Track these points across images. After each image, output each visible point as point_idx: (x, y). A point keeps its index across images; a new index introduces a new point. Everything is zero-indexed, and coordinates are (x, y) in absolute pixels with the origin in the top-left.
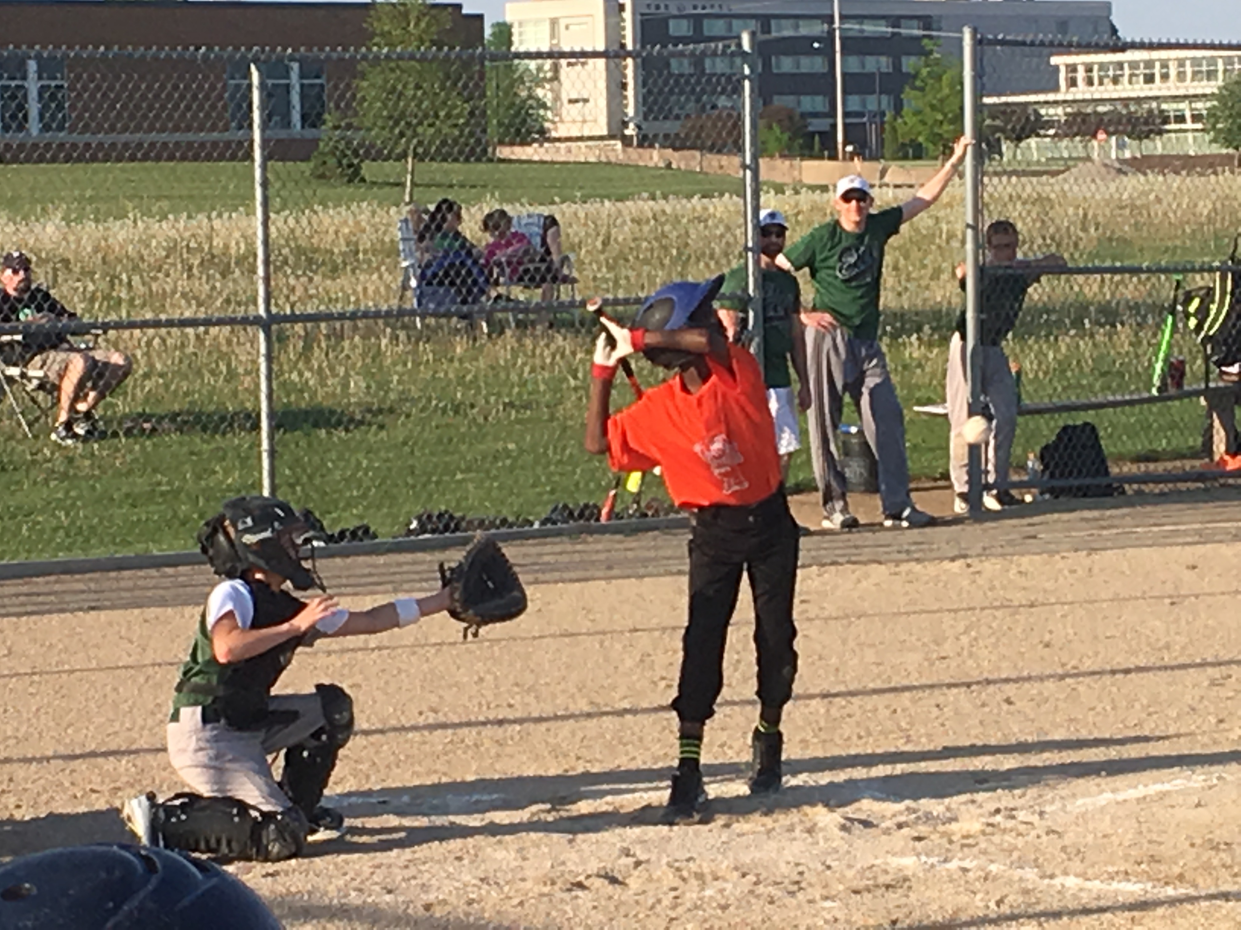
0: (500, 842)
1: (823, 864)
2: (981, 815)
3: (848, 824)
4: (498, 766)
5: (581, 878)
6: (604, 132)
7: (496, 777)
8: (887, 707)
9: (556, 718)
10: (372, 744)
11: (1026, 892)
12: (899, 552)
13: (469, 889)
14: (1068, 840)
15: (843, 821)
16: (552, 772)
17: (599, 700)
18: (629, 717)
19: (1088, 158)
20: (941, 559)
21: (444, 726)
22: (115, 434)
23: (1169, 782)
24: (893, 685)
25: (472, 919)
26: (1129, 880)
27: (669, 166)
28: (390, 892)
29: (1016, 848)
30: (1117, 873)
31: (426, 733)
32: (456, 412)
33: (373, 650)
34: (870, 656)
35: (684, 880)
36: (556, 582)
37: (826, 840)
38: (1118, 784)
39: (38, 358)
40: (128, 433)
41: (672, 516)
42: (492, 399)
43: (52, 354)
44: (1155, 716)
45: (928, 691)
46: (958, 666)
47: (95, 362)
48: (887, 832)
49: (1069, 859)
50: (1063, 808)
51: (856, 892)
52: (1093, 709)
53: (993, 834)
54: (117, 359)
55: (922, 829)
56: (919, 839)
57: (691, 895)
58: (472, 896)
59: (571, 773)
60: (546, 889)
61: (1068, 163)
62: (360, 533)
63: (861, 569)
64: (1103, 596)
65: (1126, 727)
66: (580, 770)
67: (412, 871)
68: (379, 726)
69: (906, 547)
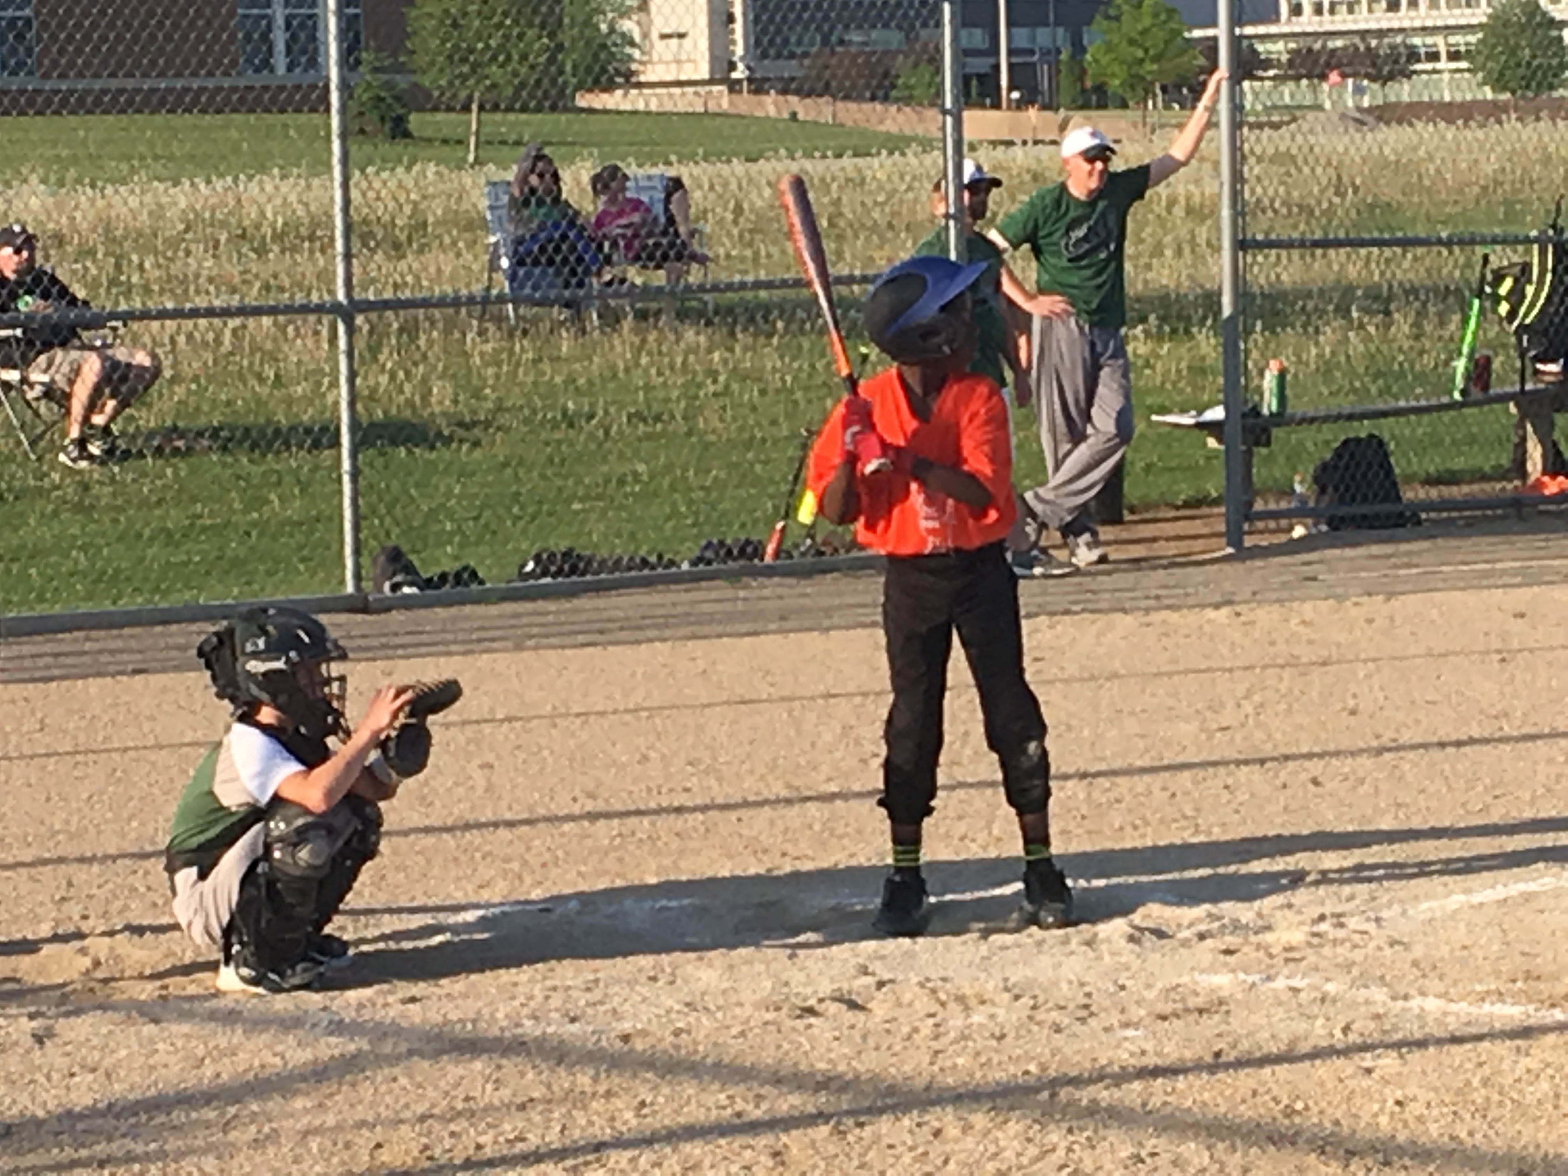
0: (701, 959)
1: (1115, 982)
2: (1302, 923)
3: (1137, 934)
4: (683, 864)
5: (812, 1002)
6: (706, 76)
7: (684, 878)
8: (1164, 789)
9: (746, 804)
10: (520, 838)
11: (1377, 1017)
12: (1147, 598)
13: (673, 1016)
14: (1418, 952)
15: (1130, 931)
16: (752, 871)
17: (797, 783)
18: (839, 803)
19: (1319, 108)
20: (1203, 606)
21: (608, 815)
22: (141, 455)
23: (1534, 880)
24: (1166, 762)
25: (683, 1052)
26: (1504, 1002)
27: (794, 116)
28: (573, 1020)
29: (1354, 963)
30: (1488, 992)
31: (586, 824)
32: (571, 425)
33: (502, 721)
34: (1131, 726)
35: (943, 1004)
36: (719, 636)
37: (1113, 954)
38: (1469, 884)
39: (42, 359)
40: (159, 451)
41: (854, 554)
42: (612, 410)
43: (59, 354)
44: (1503, 800)
45: (1211, 770)
46: (1245, 738)
47: (115, 365)
48: (1185, 943)
49: (1424, 976)
50: (1404, 913)
51: (1164, 1018)
52: (1422, 791)
53: (1321, 946)
54: (142, 359)
55: (1230, 940)
56: (1228, 952)
57: (956, 1021)
58: (680, 1025)
59: (776, 873)
60: (770, 1016)
61: (1294, 113)
62: (466, 576)
63: (1102, 620)
64: (1412, 650)
65: (1468, 812)
66: (787, 869)
67: (597, 995)
68: (525, 816)
69: (1154, 592)
